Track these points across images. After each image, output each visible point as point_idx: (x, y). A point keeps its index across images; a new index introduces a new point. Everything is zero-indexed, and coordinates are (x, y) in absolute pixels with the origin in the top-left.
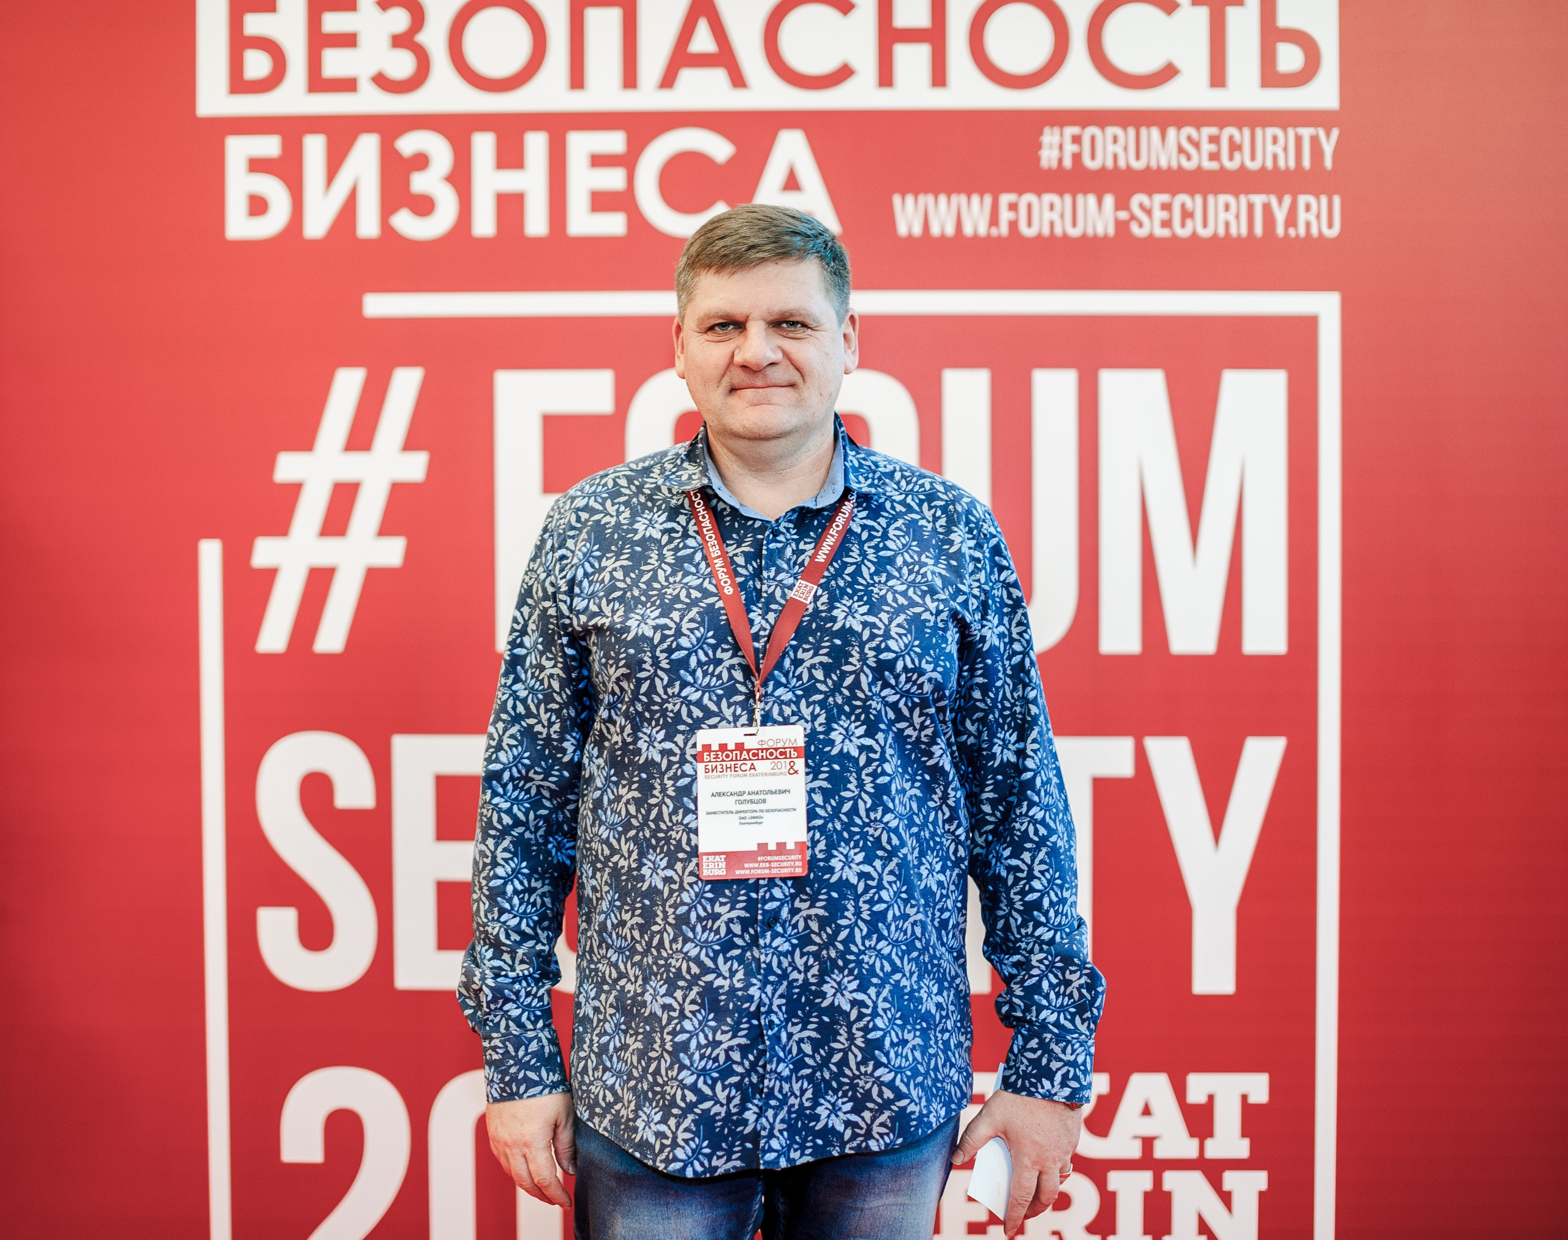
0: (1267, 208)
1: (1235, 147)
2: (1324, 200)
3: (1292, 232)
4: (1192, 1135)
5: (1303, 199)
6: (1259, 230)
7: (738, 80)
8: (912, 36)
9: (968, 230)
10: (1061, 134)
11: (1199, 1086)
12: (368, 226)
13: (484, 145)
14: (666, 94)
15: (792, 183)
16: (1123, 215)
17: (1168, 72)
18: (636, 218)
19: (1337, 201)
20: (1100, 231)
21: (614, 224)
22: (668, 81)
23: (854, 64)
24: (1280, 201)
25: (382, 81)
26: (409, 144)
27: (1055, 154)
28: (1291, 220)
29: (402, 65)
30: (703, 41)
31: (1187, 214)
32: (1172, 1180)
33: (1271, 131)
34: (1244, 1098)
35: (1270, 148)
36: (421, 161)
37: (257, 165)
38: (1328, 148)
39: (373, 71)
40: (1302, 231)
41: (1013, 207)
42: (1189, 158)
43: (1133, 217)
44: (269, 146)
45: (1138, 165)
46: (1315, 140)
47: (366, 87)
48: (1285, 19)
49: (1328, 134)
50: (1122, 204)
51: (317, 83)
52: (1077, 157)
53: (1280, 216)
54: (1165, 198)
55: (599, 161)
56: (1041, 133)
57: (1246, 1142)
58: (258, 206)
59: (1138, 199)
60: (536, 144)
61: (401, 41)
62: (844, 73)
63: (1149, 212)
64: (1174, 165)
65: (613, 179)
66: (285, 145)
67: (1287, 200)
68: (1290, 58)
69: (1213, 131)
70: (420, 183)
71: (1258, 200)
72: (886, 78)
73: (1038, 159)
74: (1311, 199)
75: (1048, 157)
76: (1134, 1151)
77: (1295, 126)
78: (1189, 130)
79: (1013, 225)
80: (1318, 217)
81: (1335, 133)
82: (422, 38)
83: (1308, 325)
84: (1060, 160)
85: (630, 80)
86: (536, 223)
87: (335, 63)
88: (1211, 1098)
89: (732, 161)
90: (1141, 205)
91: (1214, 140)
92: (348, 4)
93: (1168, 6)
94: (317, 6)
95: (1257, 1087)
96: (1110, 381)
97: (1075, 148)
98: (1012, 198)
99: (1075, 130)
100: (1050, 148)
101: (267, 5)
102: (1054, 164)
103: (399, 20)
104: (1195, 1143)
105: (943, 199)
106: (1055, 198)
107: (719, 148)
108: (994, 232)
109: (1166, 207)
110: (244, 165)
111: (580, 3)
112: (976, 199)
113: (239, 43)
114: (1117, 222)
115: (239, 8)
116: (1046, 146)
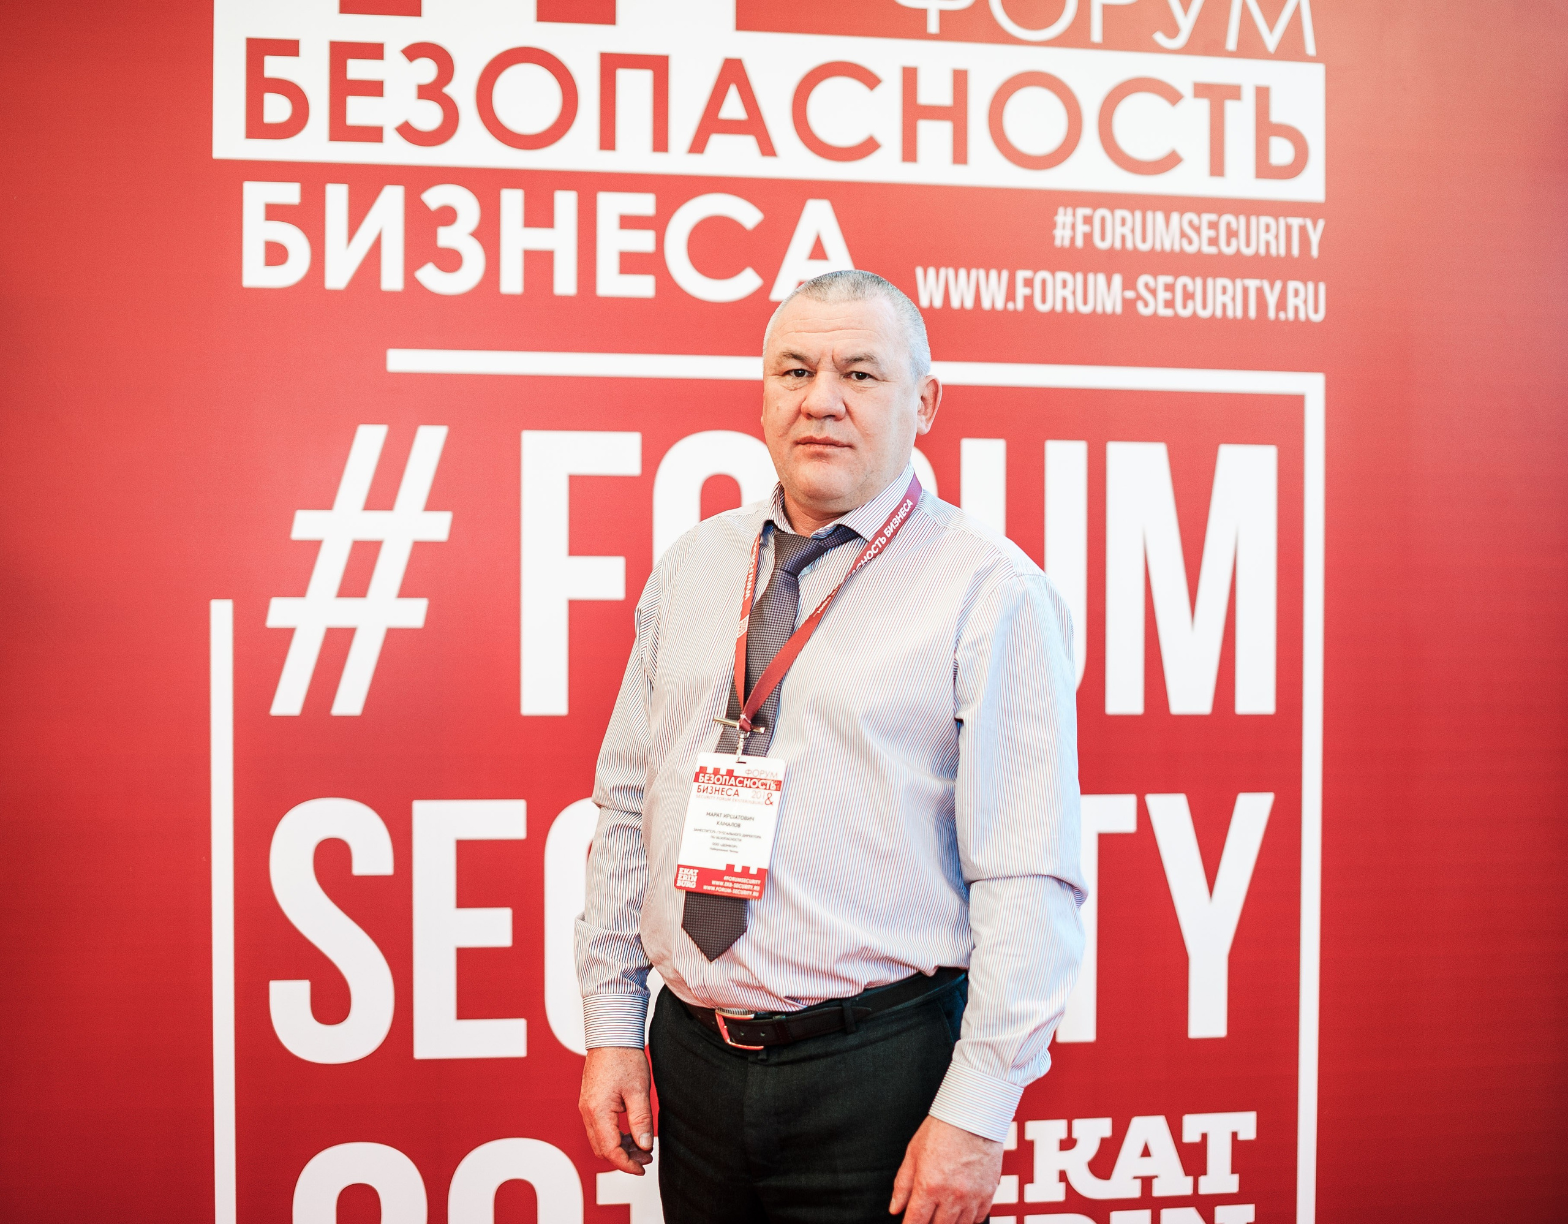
0: (1260, 292)
1: (1232, 234)
2: (1311, 286)
3: (1282, 315)
4: (1187, 1174)
5: (1292, 285)
6: (1252, 313)
7: (767, 148)
8: (934, 113)
9: (986, 304)
10: (1074, 215)
11: (1194, 1126)
12: (392, 279)
13: (512, 201)
14: (696, 157)
15: (818, 252)
16: (1130, 294)
17: (1171, 161)
18: (665, 281)
19: (1322, 287)
20: (1109, 309)
21: (643, 286)
22: (698, 145)
23: (879, 138)
24: (1272, 286)
25: (407, 131)
26: (435, 197)
27: (1068, 233)
28: (1282, 305)
29: (429, 117)
30: (733, 108)
31: (1188, 296)
32: (1168, 1217)
33: (1265, 220)
34: (1234, 1135)
35: (1264, 236)
36: (448, 215)
37: (274, 212)
38: (1315, 238)
39: (399, 122)
40: (1291, 315)
41: (1029, 283)
42: (1190, 242)
43: (1139, 297)
44: (289, 193)
45: (1144, 247)
46: (1303, 230)
47: (391, 135)
48: (1277, 116)
49: (1315, 224)
50: (1129, 284)
51: (340, 130)
52: (1088, 237)
53: (1272, 299)
54: (1169, 279)
55: (628, 222)
56: (1056, 213)
57: (1236, 1177)
58: (276, 254)
59: (1144, 279)
60: (566, 203)
61: (426, 92)
62: (869, 146)
63: (1153, 292)
64: (1177, 248)
65: (643, 241)
66: (304, 193)
67: (1278, 285)
68: (1281, 152)
69: (1213, 217)
70: (446, 237)
71: (1253, 284)
72: (910, 153)
73: (1053, 238)
74: (1299, 285)
75: (1062, 236)
76: (1134, 1191)
77: (1286, 216)
78: (1190, 216)
79: (1029, 300)
80: (1305, 302)
81: (1321, 223)
82: (448, 90)
83: (1296, 403)
84: (1073, 239)
85: (660, 143)
86: (565, 283)
87: (359, 111)
88: (1204, 1136)
89: (759, 227)
90: (1147, 286)
91: (1213, 226)
92: (374, 51)
93: (1173, 96)
94: (341, 53)
95: (1246, 1124)
96: (1118, 452)
97: (1087, 228)
98: (1028, 274)
99: (1087, 211)
100: (1064, 227)
101: (289, 48)
102: (1067, 243)
103: (426, 70)
104: (1190, 1179)
105: (962, 272)
106: (1067, 276)
107: (748, 215)
108: (1010, 306)
109: (1169, 288)
110: (261, 212)
111: (611, 64)
112: (993, 274)
113: (258, 85)
114: (1125, 300)
115: (258, 49)
116: (1059, 226)
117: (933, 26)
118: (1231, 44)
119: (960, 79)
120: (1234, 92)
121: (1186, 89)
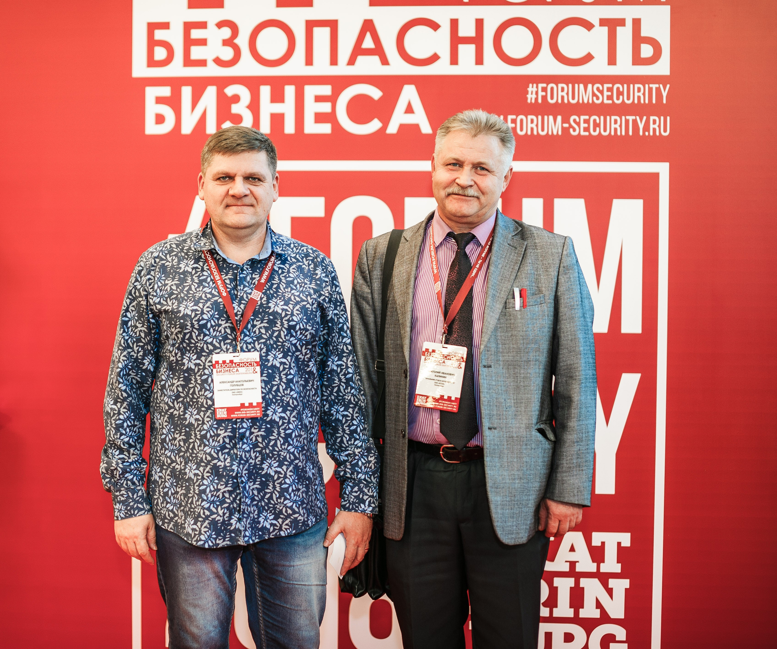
0: (635, 121)
1: (620, 93)
2: (662, 118)
3: (647, 133)
4: (593, 561)
5: (652, 118)
6: (631, 132)
7: (385, 61)
8: (467, 40)
10: (537, 87)
11: (597, 538)
12: (211, 128)
13: (265, 91)
14: (351, 67)
15: (409, 110)
16: (566, 125)
17: (589, 58)
18: (336, 126)
19: (668, 118)
20: (555, 133)
21: (326, 128)
22: (352, 62)
23: (439, 54)
24: (641, 119)
25: (218, 61)
26: (230, 91)
27: (534, 96)
28: (646, 127)
29: (227, 54)
30: (368, 43)
31: (596, 125)
32: (583, 582)
33: (637, 86)
34: (619, 544)
35: (637, 94)
36: (236, 99)
37: (160, 100)
38: (665, 94)
39: (214, 57)
40: (651, 133)
41: (514, 121)
42: (598, 99)
43: (571, 126)
44: (166, 91)
45: (573, 102)
46: (658, 89)
47: (210, 63)
48: (644, 33)
49: (665, 88)
50: (565, 120)
51: (188, 62)
52: (544, 98)
53: (641, 126)
55: (319, 99)
56: (528, 87)
57: (620, 565)
58: (160, 119)
59: (573, 118)
60: (290, 91)
61: (227, 43)
62: (435, 58)
63: (578, 124)
64: (591, 101)
65: (326, 107)
66: (172, 91)
67: (645, 118)
68: (647, 51)
69: (610, 85)
70: (236, 109)
71: (631, 118)
72: (454, 60)
73: (527, 98)
74: (656, 118)
75: (531, 97)
76: (566, 568)
77: (649, 83)
78: (598, 85)
80: (659, 126)
81: (668, 86)
82: (236, 41)
83: (654, 177)
84: (536, 99)
85: (334, 61)
86: (290, 128)
87: (196, 53)
88: (603, 543)
89: (381, 99)
90: (575, 121)
91: (610, 90)
92: (203, 25)
93: (588, 26)
94: (188, 26)
95: (625, 539)
96: (559, 203)
97: (544, 94)
98: (514, 117)
99: (544, 85)
100: (532, 94)
101: (165, 26)
102: (533, 101)
103: (226, 32)
104: (595, 564)
106: (534, 117)
107: (375, 93)
109: (587, 121)
110: (154, 100)
111: (310, 25)
113: (152, 43)
114: (563, 128)
115: (152, 27)
116: (530, 93)
119: (479, 23)
120: (622, 22)
121: (595, 22)
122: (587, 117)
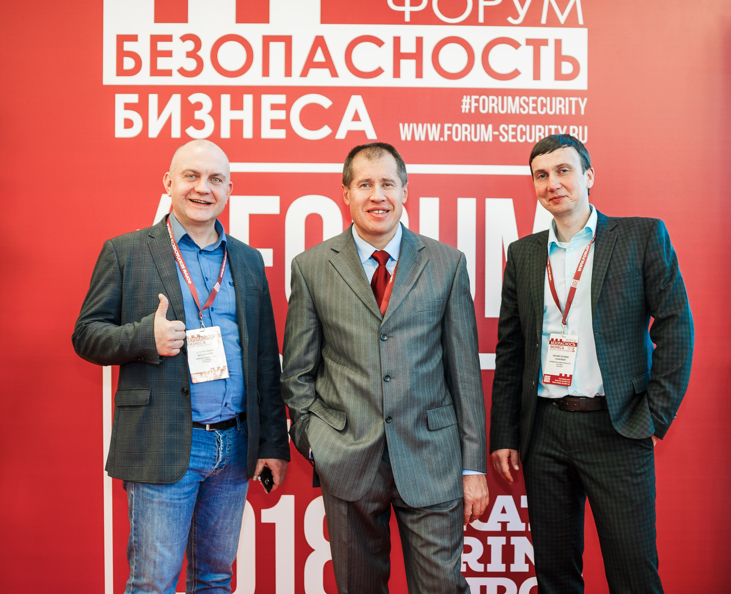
1: (543, 105)
2: (581, 128)
4: (522, 522)
5: (572, 127)
7: (334, 74)
8: (408, 56)
9: (431, 139)
10: (471, 99)
12: (176, 133)
13: (226, 99)
14: (303, 78)
15: (356, 118)
16: (496, 133)
17: (516, 73)
18: (290, 131)
19: (586, 128)
20: (486, 140)
21: (281, 134)
22: (304, 74)
23: (383, 68)
24: (562, 128)
25: (182, 72)
26: (194, 98)
27: (468, 107)
29: (191, 65)
30: (319, 57)
31: (523, 133)
32: (514, 540)
33: (559, 99)
35: (558, 106)
36: (199, 106)
37: (128, 106)
38: (583, 106)
39: (179, 67)
41: (450, 129)
42: (524, 110)
43: (501, 134)
44: (134, 98)
45: (503, 112)
46: (577, 102)
47: (175, 73)
48: (564, 52)
49: (583, 101)
50: (496, 128)
51: (155, 72)
52: (477, 108)
55: (274, 107)
56: (462, 98)
59: (502, 126)
60: (248, 100)
61: (190, 55)
62: (379, 71)
63: (507, 132)
64: (518, 112)
65: (281, 115)
66: (140, 98)
67: (565, 127)
68: (567, 68)
69: (535, 98)
70: (198, 115)
71: (553, 127)
72: (397, 74)
73: (461, 109)
74: (575, 127)
75: (465, 108)
76: (498, 528)
77: (569, 96)
78: (524, 98)
79: (450, 136)
81: (586, 100)
82: (199, 53)
84: (470, 109)
85: (288, 73)
86: (248, 133)
87: (162, 63)
89: (331, 107)
90: (504, 129)
91: (535, 102)
92: (168, 38)
93: (516, 45)
94: (155, 39)
96: (491, 203)
97: (477, 105)
98: (450, 125)
99: (477, 97)
100: (466, 105)
101: (134, 38)
102: (467, 111)
103: (190, 45)
104: (524, 524)
105: (420, 125)
106: (468, 126)
107: (326, 102)
108: (442, 139)
109: (514, 130)
110: (123, 106)
111: (267, 40)
112: (434, 125)
113: (121, 54)
114: (494, 136)
115: (121, 39)
116: (464, 104)
117: (407, 18)
118: (544, 21)
119: (419, 41)
120: (545, 42)
121: (522, 41)
122: (514, 126)
